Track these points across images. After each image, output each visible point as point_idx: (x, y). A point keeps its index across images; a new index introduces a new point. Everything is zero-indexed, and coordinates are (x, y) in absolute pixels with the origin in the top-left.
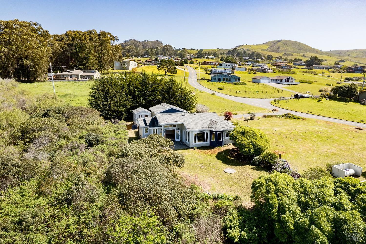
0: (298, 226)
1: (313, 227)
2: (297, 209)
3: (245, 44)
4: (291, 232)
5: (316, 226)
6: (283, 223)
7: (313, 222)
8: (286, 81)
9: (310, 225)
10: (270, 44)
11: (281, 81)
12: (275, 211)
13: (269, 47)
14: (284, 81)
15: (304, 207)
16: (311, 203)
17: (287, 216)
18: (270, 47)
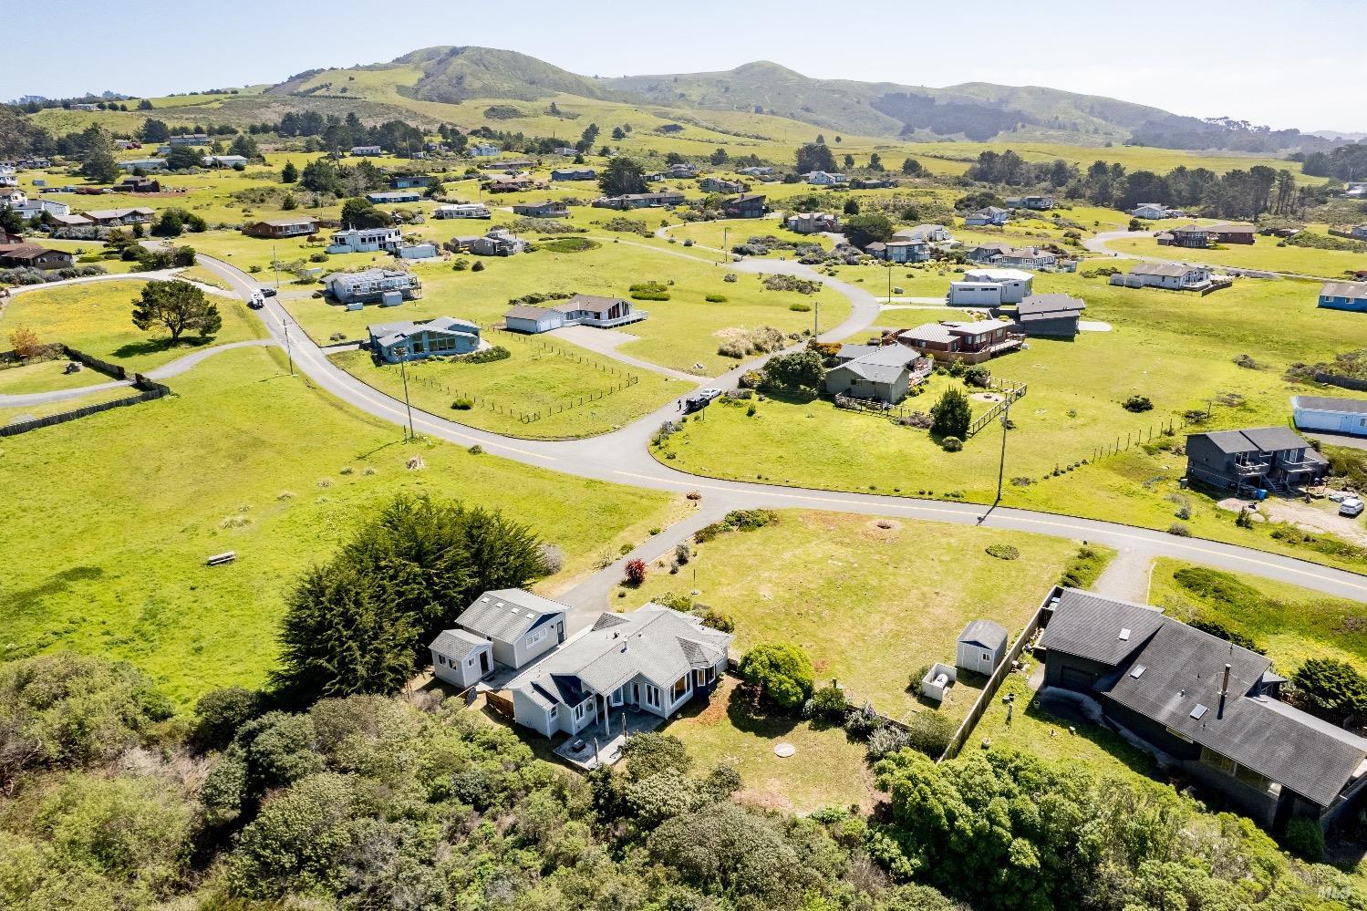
0: (979, 833)
1: (995, 828)
2: (969, 811)
3: (327, 68)
4: (971, 839)
5: (998, 825)
6: (961, 833)
7: (993, 822)
8: (610, 318)
9: (991, 827)
10: (424, 64)
11: (598, 316)
12: (944, 820)
13: (422, 75)
14: (605, 315)
15: (973, 804)
16: (980, 798)
17: (960, 823)
18: (427, 76)
